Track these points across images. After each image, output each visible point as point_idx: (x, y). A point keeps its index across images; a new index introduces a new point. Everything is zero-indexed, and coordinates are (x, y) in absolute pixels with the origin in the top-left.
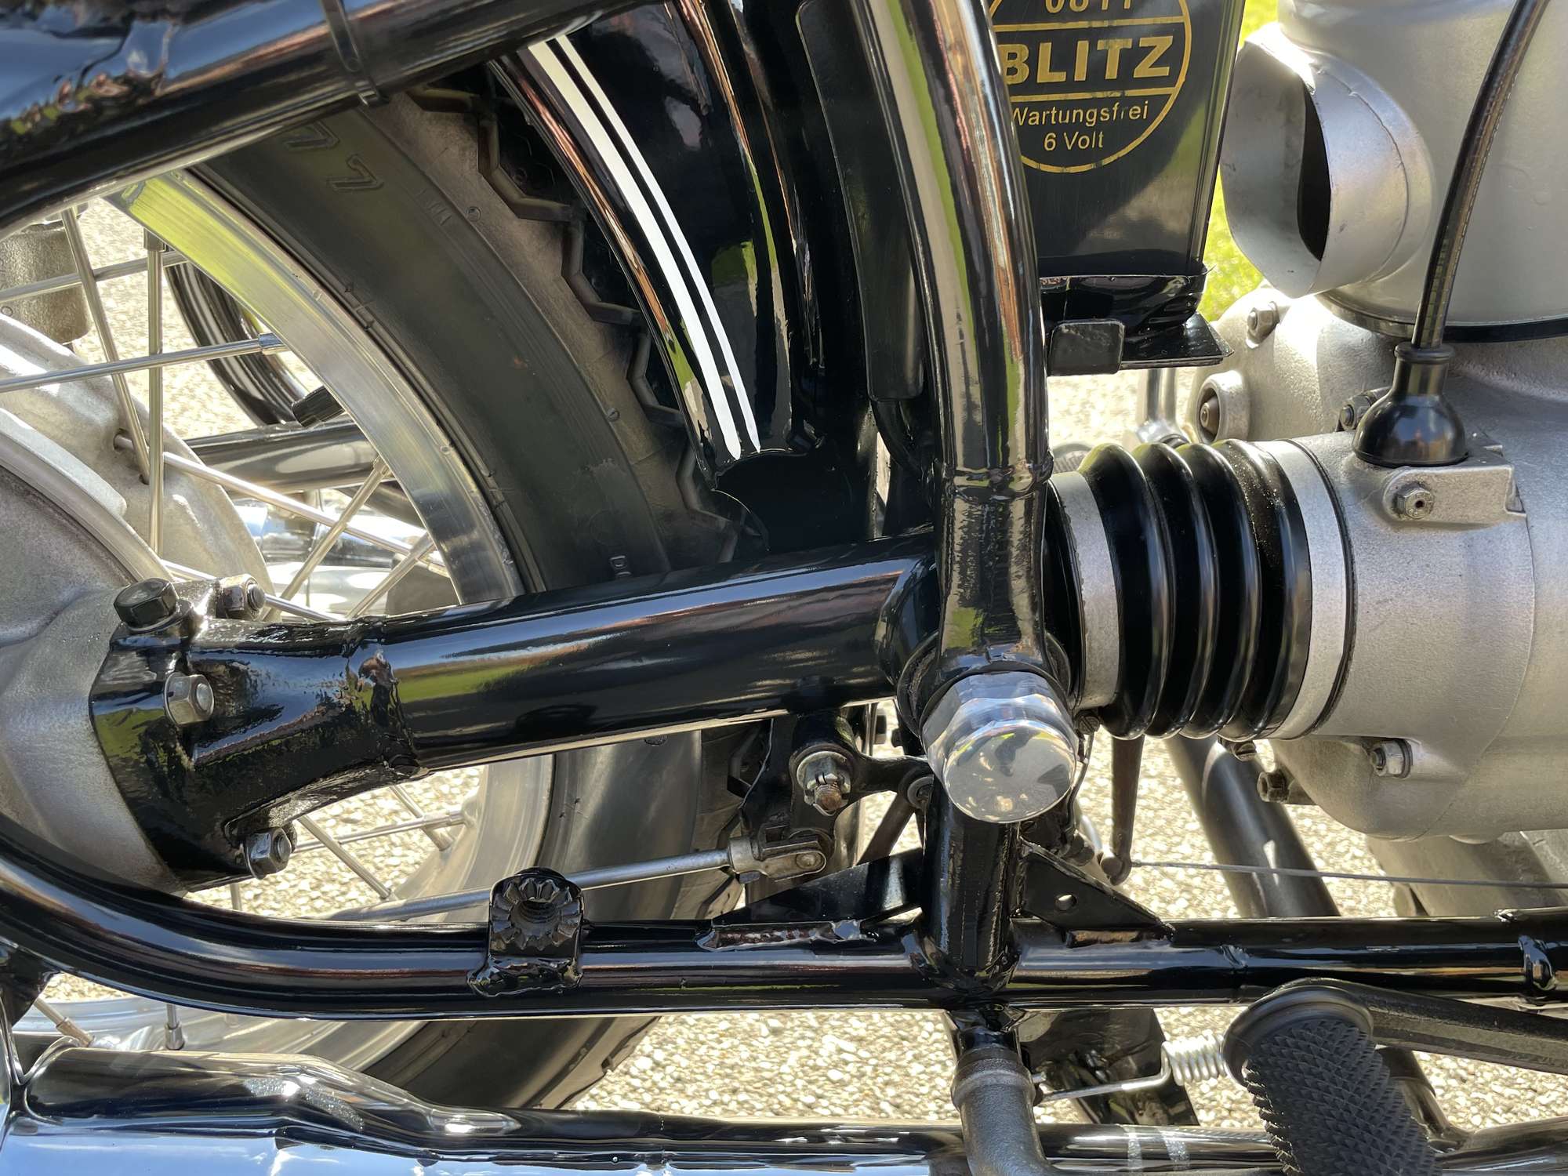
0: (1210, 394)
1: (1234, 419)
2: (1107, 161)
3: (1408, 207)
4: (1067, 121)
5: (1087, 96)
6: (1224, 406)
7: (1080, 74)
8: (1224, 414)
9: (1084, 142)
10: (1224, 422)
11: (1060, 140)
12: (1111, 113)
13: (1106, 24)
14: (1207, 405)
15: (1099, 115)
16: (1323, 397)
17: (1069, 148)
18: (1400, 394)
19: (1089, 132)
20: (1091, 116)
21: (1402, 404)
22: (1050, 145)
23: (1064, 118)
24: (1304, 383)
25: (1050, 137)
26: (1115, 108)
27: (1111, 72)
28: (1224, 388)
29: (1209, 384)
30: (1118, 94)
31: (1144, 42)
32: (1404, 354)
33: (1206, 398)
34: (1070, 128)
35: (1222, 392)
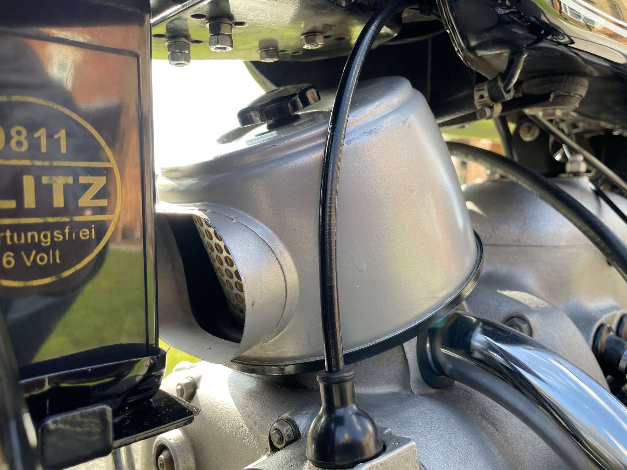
0: (162, 448)
1: (185, 461)
2: (66, 274)
3: (286, 285)
4: (23, 241)
5: (39, 220)
6: (176, 455)
7: (30, 201)
8: (177, 460)
9: (42, 259)
10: (178, 466)
11: (18, 258)
12: (64, 234)
13: (47, 163)
14: (162, 457)
15: (52, 237)
16: (251, 429)
17: (29, 264)
18: (330, 409)
19: (46, 250)
20: (45, 237)
21: (333, 416)
22: (9, 263)
23: (19, 238)
24: (231, 423)
25: (8, 256)
26: (67, 231)
27: (58, 201)
28: (172, 441)
29: (159, 441)
30: (67, 219)
31: (83, 180)
32: (324, 379)
33: (159, 453)
34: (28, 248)
35: (171, 445)
